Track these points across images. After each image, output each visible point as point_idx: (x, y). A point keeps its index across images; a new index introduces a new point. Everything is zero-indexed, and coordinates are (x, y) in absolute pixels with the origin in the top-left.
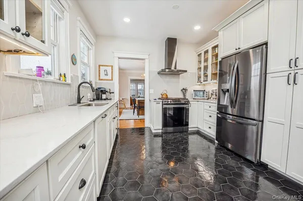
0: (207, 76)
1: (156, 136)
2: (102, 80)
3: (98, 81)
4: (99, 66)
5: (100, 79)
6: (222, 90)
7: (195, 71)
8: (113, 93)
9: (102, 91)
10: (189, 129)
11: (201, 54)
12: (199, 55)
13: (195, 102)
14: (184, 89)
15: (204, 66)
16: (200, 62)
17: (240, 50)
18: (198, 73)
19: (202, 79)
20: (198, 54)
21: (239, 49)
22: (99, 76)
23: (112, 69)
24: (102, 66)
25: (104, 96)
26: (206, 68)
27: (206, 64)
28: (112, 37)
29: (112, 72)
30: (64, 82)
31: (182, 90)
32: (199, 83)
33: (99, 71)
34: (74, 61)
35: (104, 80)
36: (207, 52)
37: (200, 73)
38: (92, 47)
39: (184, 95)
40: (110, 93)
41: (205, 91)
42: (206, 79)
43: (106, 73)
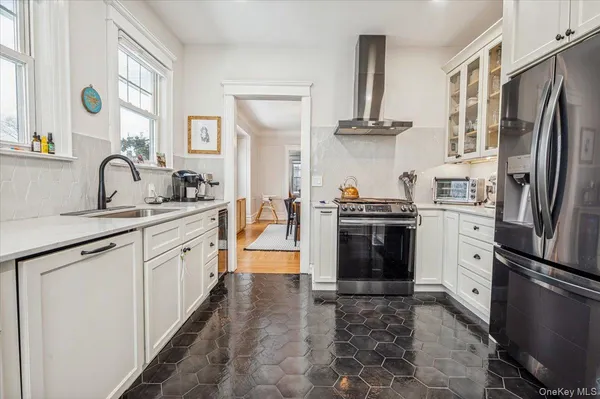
0: (474, 137)
1: (321, 299)
2: (195, 152)
3: (187, 155)
4: (190, 118)
5: (190, 151)
6: (511, 176)
7: (443, 123)
8: (217, 184)
9: (186, 179)
10: (416, 289)
11: (459, 73)
12: (455, 79)
13: (434, 213)
14: (406, 175)
15: (468, 109)
16: (456, 97)
17: (573, 37)
18: (451, 129)
19: (461, 146)
20: (452, 74)
21: (569, 33)
22: (189, 143)
23: (219, 126)
24: (196, 118)
25: (191, 192)
26: (472, 113)
27: (472, 103)
28: (222, 46)
29: (219, 133)
30: (45, 154)
31: (400, 178)
32: (453, 158)
33: (189, 130)
34: (90, 101)
35: (200, 152)
36: (474, 67)
37: (455, 127)
38: (165, 73)
39: (408, 191)
40: (211, 184)
41: (467, 179)
42: (472, 146)
43: (204, 136)
